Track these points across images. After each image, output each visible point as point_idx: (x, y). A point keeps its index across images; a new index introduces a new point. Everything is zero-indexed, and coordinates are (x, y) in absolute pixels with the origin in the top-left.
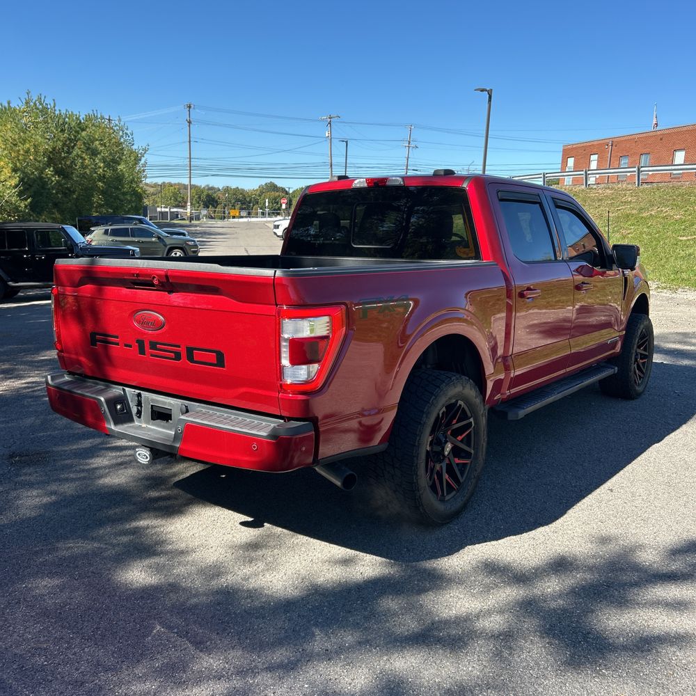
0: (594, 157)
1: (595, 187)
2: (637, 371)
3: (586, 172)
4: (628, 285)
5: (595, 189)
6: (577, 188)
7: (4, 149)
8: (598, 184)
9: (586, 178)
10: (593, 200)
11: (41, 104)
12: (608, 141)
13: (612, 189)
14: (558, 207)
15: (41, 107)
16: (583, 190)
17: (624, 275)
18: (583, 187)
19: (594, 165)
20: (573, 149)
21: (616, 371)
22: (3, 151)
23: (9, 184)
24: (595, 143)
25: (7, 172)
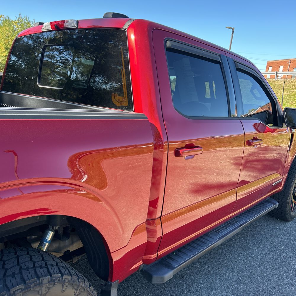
0: (281, 68)
1: (280, 80)
2: (293, 200)
3: (276, 73)
4: (294, 140)
5: (280, 81)
6: (272, 80)
7: (3, 38)
8: (282, 79)
9: (276, 76)
10: (278, 86)
11: (26, 20)
12: (289, 60)
13: (288, 81)
14: (238, 69)
15: (26, 22)
16: (274, 81)
17: (291, 132)
18: (274, 80)
19: (281, 70)
20: (272, 63)
21: (277, 206)
22: (1, 40)
23: (3, 55)
24: (283, 61)
25: (3, 49)
